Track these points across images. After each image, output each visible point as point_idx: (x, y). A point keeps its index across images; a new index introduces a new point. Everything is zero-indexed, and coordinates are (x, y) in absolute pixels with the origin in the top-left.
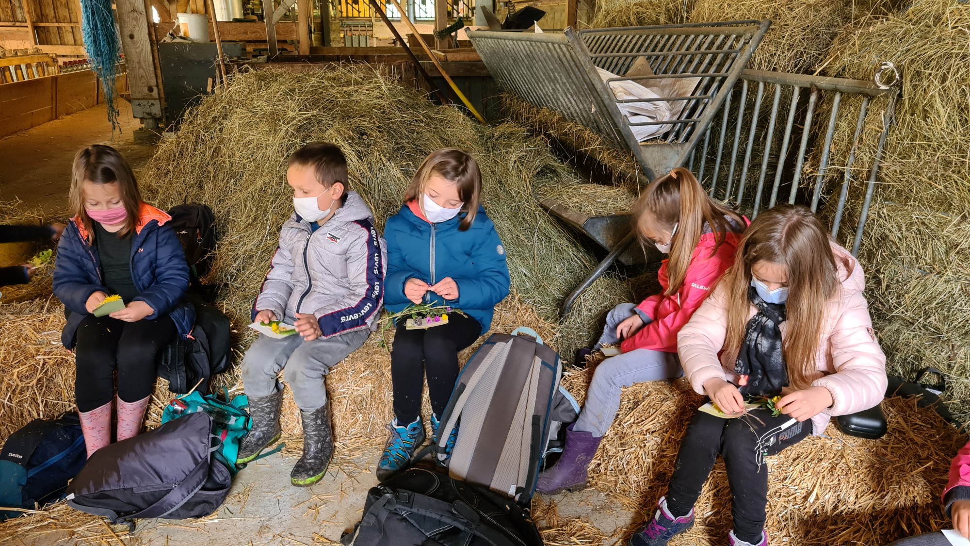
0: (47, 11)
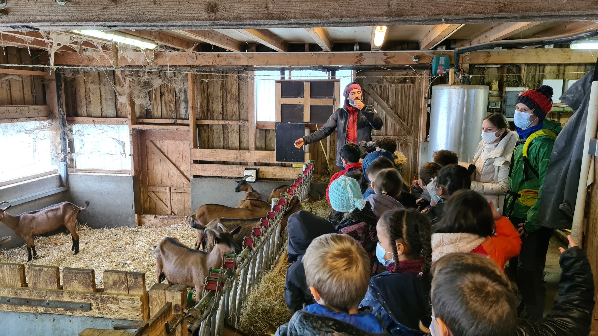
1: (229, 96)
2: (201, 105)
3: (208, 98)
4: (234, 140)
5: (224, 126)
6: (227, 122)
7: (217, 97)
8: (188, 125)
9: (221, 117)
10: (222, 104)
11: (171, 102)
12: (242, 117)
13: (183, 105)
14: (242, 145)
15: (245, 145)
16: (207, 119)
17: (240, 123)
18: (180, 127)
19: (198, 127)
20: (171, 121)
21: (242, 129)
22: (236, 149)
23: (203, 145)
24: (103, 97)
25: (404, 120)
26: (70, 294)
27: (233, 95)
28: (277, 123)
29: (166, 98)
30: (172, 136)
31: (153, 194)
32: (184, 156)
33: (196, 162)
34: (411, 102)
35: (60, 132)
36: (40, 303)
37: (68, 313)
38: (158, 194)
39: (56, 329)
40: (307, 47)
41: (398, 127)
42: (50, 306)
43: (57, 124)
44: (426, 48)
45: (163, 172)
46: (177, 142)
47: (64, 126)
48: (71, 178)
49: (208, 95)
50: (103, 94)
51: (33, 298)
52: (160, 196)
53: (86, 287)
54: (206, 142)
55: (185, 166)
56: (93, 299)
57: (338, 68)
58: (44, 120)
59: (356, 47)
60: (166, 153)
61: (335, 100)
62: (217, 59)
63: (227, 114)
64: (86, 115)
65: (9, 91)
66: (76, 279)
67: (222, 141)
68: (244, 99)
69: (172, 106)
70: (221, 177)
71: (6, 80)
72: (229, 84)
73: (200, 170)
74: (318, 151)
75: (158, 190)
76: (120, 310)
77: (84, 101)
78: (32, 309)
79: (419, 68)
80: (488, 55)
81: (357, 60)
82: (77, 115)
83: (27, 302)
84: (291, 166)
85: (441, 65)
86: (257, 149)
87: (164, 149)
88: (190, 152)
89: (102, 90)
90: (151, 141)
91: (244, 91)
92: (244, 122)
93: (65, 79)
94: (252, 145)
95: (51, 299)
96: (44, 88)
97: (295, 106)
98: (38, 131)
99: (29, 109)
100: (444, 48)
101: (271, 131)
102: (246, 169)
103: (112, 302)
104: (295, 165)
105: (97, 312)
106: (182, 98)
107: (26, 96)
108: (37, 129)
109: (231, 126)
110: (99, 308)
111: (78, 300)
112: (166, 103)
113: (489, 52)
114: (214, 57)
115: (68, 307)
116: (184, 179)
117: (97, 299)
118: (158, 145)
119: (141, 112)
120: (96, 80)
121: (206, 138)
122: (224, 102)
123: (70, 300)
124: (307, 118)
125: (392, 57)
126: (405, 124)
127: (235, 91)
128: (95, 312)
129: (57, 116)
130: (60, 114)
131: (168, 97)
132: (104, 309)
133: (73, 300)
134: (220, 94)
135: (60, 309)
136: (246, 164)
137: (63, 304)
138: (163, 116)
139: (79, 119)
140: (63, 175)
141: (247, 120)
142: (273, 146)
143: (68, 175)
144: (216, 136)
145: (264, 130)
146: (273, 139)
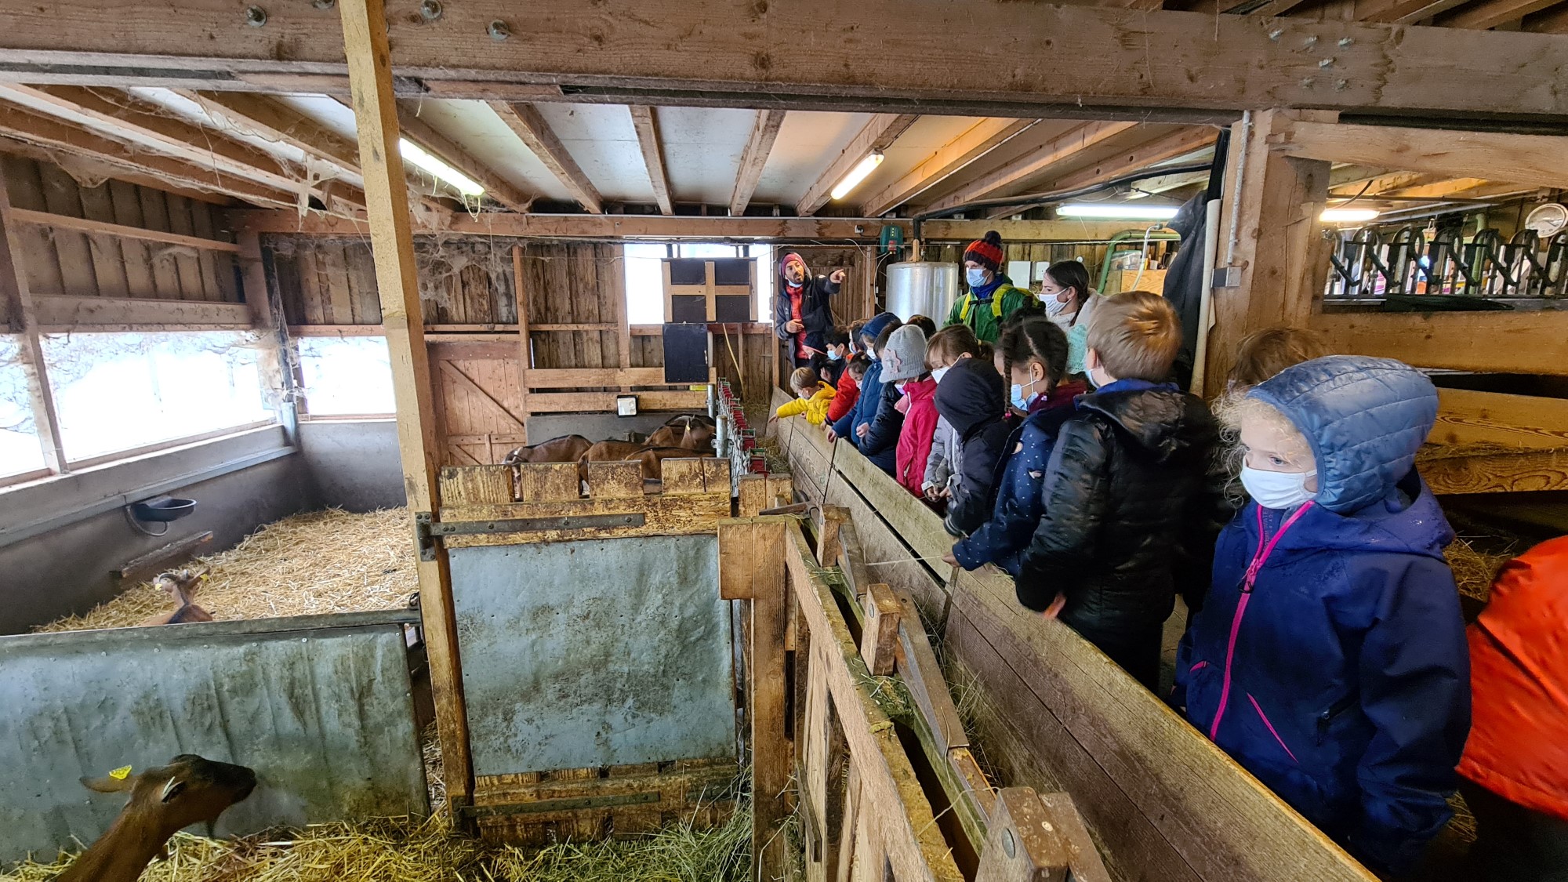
1: (581, 286)
2: (535, 300)
3: (545, 289)
4: (593, 353)
5: (575, 333)
6: (581, 327)
7: (562, 286)
8: (517, 332)
9: (569, 320)
10: (571, 299)
11: (481, 296)
12: (603, 318)
13: (503, 302)
14: (606, 362)
15: (612, 361)
16: (546, 322)
17: (603, 327)
18: (503, 336)
19: (532, 334)
20: (484, 328)
21: (604, 337)
22: (596, 367)
23: (540, 363)
24: (355, 290)
25: (842, 317)
26: (607, 502)
27: (587, 283)
28: (667, 323)
29: (473, 289)
30: (485, 351)
31: (457, 449)
32: (509, 383)
33: (532, 391)
34: (850, 292)
35: (276, 351)
36: (552, 523)
37: (603, 534)
38: (466, 448)
39: (576, 566)
40: (704, 209)
42: (571, 526)
43: (270, 336)
44: (874, 215)
45: (472, 412)
46: (496, 362)
47: (284, 340)
48: (302, 430)
49: (547, 285)
50: (353, 284)
51: (537, 517)
52: (471, 451)
53: (632, 490)
54: (546, 360)
55: (511, 400)
56: (648, 506)
57: (753, 241)
58: (246, 330)
59: (776, 212)
60: (477, 381)
61: (751, 288)
62: (564, 225)
63: (579, 314)
64: (323, 321)
65: (175, 276)
66: (613, 478)
67: (572, 357)
68: (607, 291)
69: (484, 302)
70: (577, 413)
71: (170, 255)
72: (581, 267)
73: (541, 403)
74: (724, 367)
75: (465, 442)
76: (695, 518)
77: (318, 299)
78: (535, 537)
79: (864, 242)
80: (948, 226)
81: (779, 229)
82: (306, 322)
83: (527, 525)
84: (688, 388)
85: (893, 239)
86: (632, 366)
87: (473, 374)
88: (524, 375)
89: (353, 278)
90: (449, 361)
91: (606, 277)
92: (609, 326)
93: (281, 259)
94: (625, 358)
95: (571, 514)
96: (239, 275)
97: (693, 297)
98: (236, 349)
99: (219, 309)
100: (894, 215)
101: (652, 340)
102: (619, 397)
103: (681, 507)
104: (693, 387)
105: (656, 526)
106: (502, 289)
107: (207, 288)
108: (235, 345)
109: (587, 331)
110: (658, 520)
111: (621, 511)
112: (472, 299)
113: (949, 223)
114: (558, 221)
115: (604, 524)
116: (512, 421)
117: (655, 504)
118: (462, 369)
119: (428, 315)
120: (340, 260)
121: (546, 355)
122: (574, 295)
123: (607, 512)
124: (711, 315)
125: (827, 226)
127: (590, 278)
128: (651, 528)
129: (270, 324)
130: (275, 320)
131: (475, 288)
132: (667, 520)
133: (612, 512)
134: (566, 282)
135: (589, 529)
136: (619, 389)
137: (594, 520)
138: (469, 321)
139: (311, 328)
140: (289, 425)
141: (614, 322)
142: (656, 361)
143: (297, 426)
144: (562, 349)
145: (641, 338)
146: (657, 351)
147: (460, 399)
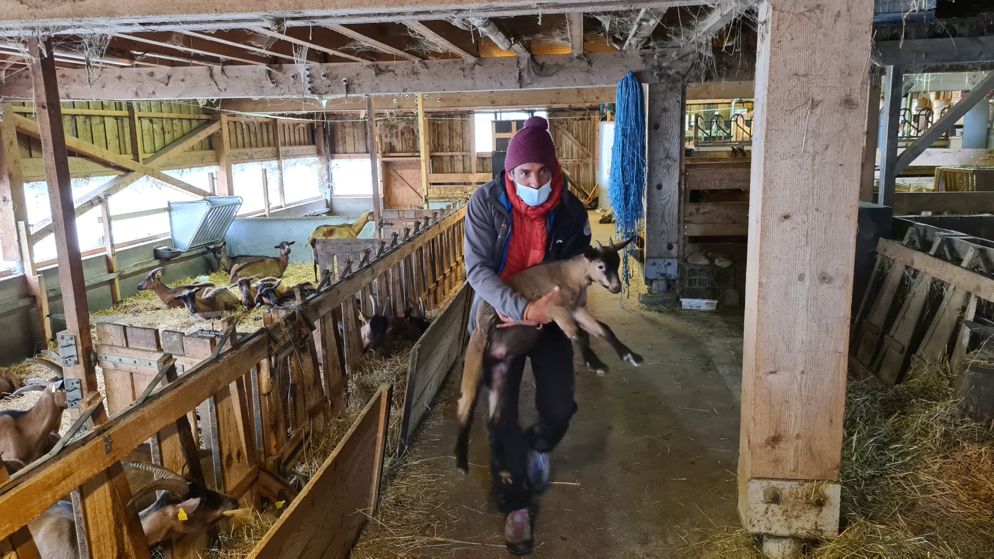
0: (444, 141)
1: (454, 134)
2: (433, 141)
3: (438, 135)
4: (459, 166)
5: (452, 157)
6: (454, 153)
7: (446, 134)
9: (449, 150)
10: (450, 140)
11: (410, 139)
12: (464, 149)
14: (465, 171)
15: (468, 170)
16: (437, 151)
17: (464, 153)
19: (432, 157)
20: (410, 154)
21: (465, 158)
22: (460, 172)
23: (435, 171)
24: (356, 138)
25: (585, 147)
27: (458, 132)
28: (493, 152)
30: (409, 165)
32: (422, 180)
33: (431, 184)
35: (325, 165)
41: (580, 152)
43: (324, 159)
45: (403, 194)
46: (415, 170)
47: (328, 161)
48: (334, 201)
49: (439, 133)
50: (355, 135)
54: (438, 169)
58: (317, 157)
60: (406, 180)
63: (453, 147)
64: (342, 152)
67: (450, 168)
68: (467, 136)
69: (411, 142)
72: (455, 126)
77: (341, 142)
82: (336, 152)
85: (606, 108)
86: (477, 172)
87: (404, 176)
88: (428, 177)
89: (355, 132)
90: (394, 169)
91: (466, 128)
92: (467, 153)
94: (474, 169)
96: (314, 133)
97: (505, 139)
99: (310, 148)
101: (488, 159)
107: (306, 140)
108: (312, 163)
109: (457, 156)
112: (405, 141)
116: (420, 199)
118: (399, 173)
119: (388, 148)
121: (437, 167)
122: (451, 138)
126: (585, 149)
127: (459, 130)
129: (324, 153)
130: (326, 152)
131: (407, 136)
134: (448, 132)
138: (404, 151)
139: (337, 155)
140: (329, 199)
141: (470, 151)
142: (489, 170)
143: (331, 199)
144: (445, 164)
145: (482, 159)
146: (489, 164)
147: (398, 188)
